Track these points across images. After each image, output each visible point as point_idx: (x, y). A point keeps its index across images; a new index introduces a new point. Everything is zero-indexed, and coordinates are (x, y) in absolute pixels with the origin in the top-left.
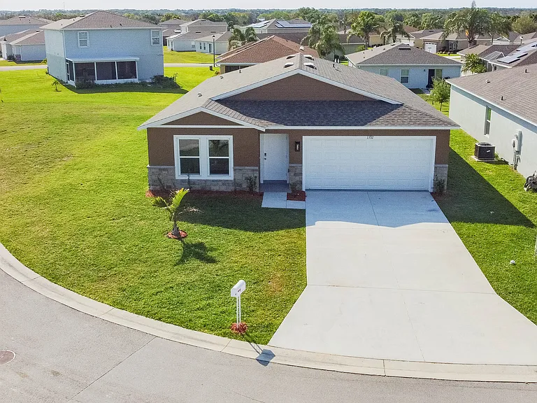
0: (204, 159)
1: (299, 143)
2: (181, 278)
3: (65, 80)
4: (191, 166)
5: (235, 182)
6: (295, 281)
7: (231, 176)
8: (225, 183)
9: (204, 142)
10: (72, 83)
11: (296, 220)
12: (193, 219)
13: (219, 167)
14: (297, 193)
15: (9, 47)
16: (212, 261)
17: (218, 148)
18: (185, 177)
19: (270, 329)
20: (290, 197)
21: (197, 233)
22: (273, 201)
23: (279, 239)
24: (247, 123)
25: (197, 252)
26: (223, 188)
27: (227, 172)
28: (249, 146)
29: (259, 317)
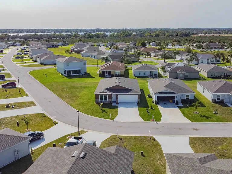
0: (104, 98)
1: (118, 96)
2: (103, 114)
3: (64, 74)
4: (101, 99)
5: (108, 102)
6: (117, 114)
7: (107, 101)
8: (107, 102)
9: (103, 96)
10: (66, 75)
11: (117, 107)
12: (103, 107)
13: (106, 99)
14: (117, 103)
15: (40, 60)
16: (106, 112)
17: (106, 97)
18: (101, 101)
19: (114, 119)
20: (116, 104)
21: (104, 109)
22: (114, 104)
23: (115, 110)
24: (110, 93)
25: (104, 111)
26: (106, 103)
27: (107, 100)
28: (110, 96)
29: (112, 118)
